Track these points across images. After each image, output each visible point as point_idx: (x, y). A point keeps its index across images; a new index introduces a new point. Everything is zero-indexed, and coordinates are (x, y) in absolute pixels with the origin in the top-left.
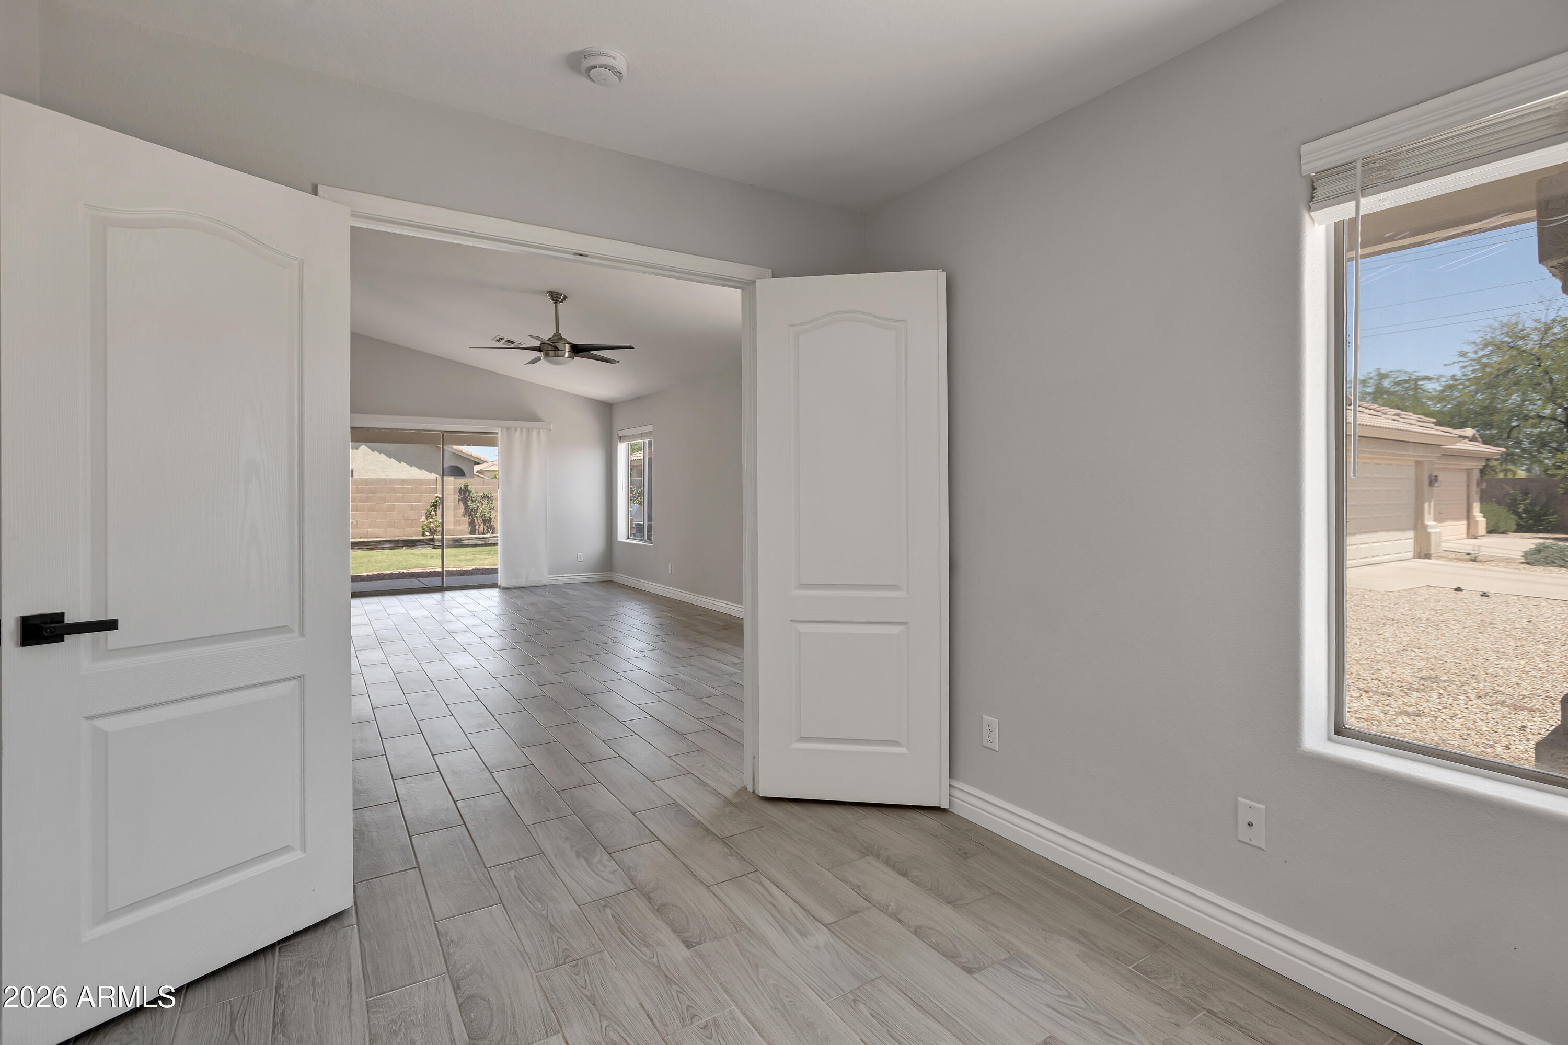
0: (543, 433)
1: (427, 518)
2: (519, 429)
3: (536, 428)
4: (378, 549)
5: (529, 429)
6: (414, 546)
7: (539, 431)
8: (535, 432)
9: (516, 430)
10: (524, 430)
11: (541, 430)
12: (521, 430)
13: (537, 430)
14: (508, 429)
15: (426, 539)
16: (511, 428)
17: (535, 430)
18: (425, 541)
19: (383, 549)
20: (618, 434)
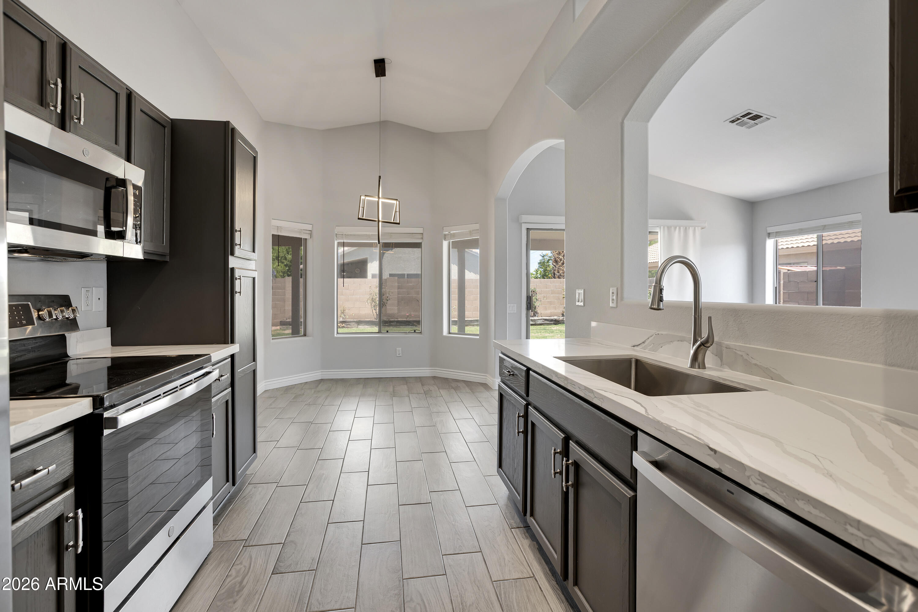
0: (698, 231)
2: (678, 228)
3: (692, 226)
4: (471, 325)
5: (686, 228)
7: (695, 229)
8: (691, 231)
9: (675, 228)
10: (682, 228)
11: (697, 228)
12: (680, 228)
13: (693, 228)
14: (669, 228)
16: (671, 227)
17: (691, 228)
19: (473, 326)
20: (767, 231)
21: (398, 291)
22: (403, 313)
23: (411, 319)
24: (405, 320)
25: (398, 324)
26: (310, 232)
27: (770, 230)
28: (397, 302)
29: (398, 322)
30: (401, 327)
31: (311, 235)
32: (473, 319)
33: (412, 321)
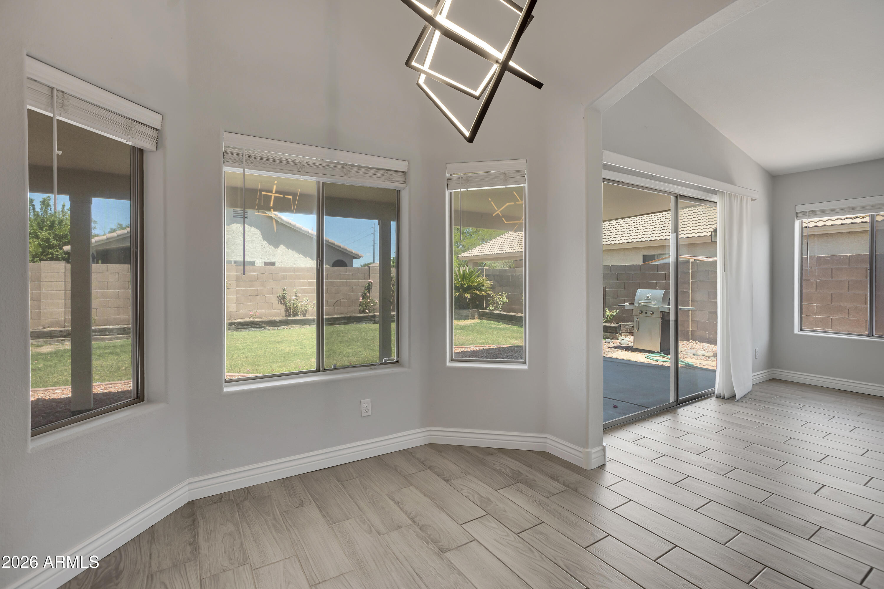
0: (749, 204)
1: (363, 299)
5: (741, 198)
6: (360, 321)
7: (747, 201)
8: (744, 203)
9: (735, 197)
13: (746, 198)
14: (730, 195)
15: (370, 316)
18: (369, 317)
19: (339, 324)
20: (795, 210)
21: (236, 282)
22: (244, 312)
23: (256, 320)
24: (248, 320)
25: (239, 327)
26: (155, 134)
27: (799, 209)
28: (235, 297)
29: (239, 324)
30: (244, 330)
31: (158, 143)
32: (338, 317)
33: (260, 322)
